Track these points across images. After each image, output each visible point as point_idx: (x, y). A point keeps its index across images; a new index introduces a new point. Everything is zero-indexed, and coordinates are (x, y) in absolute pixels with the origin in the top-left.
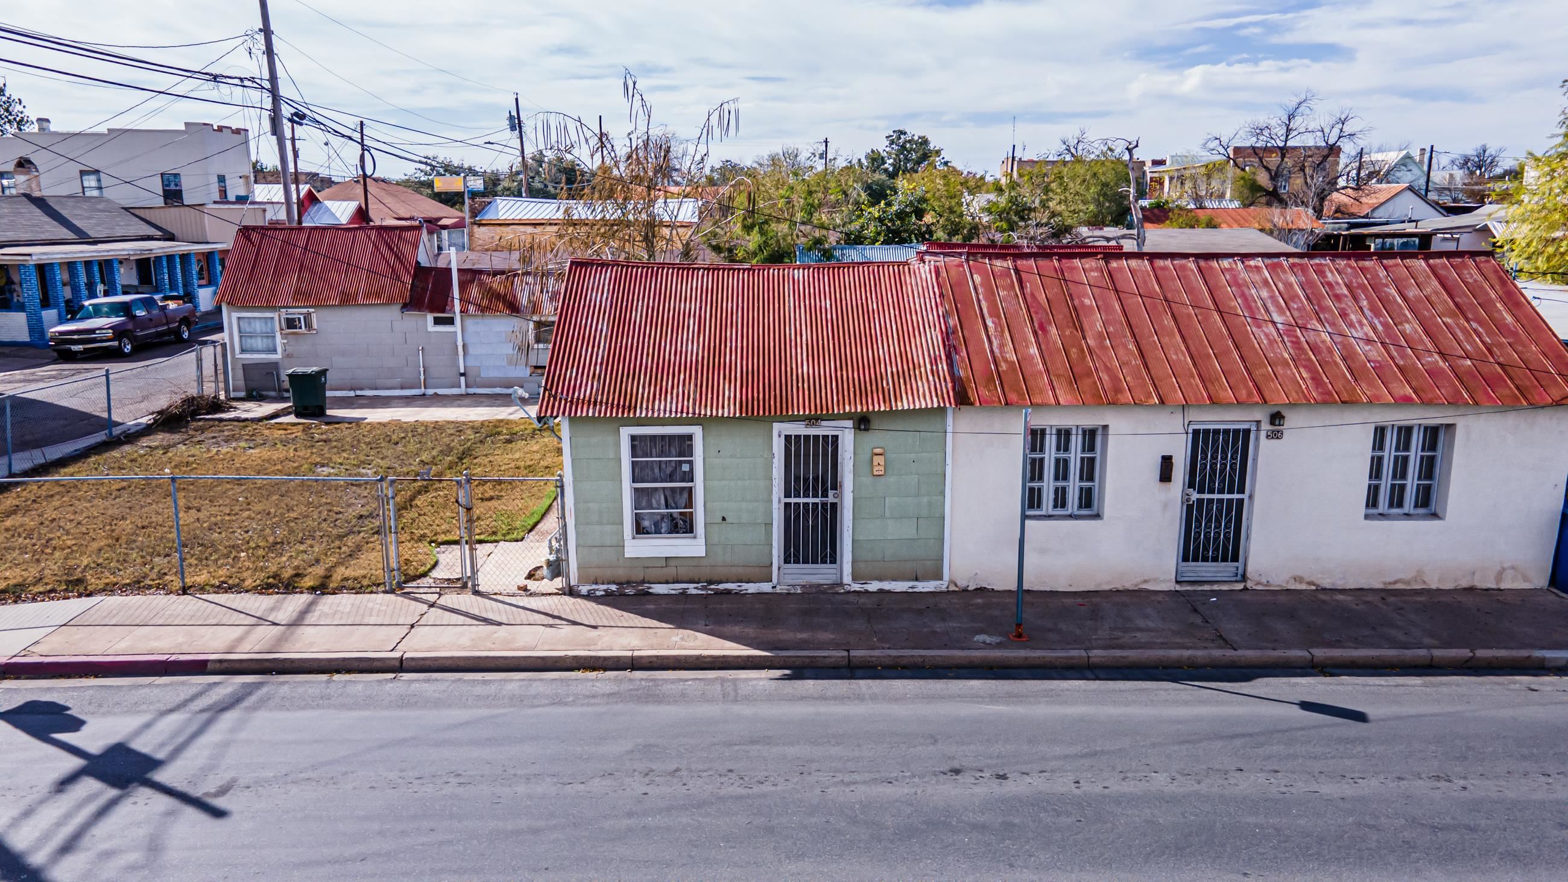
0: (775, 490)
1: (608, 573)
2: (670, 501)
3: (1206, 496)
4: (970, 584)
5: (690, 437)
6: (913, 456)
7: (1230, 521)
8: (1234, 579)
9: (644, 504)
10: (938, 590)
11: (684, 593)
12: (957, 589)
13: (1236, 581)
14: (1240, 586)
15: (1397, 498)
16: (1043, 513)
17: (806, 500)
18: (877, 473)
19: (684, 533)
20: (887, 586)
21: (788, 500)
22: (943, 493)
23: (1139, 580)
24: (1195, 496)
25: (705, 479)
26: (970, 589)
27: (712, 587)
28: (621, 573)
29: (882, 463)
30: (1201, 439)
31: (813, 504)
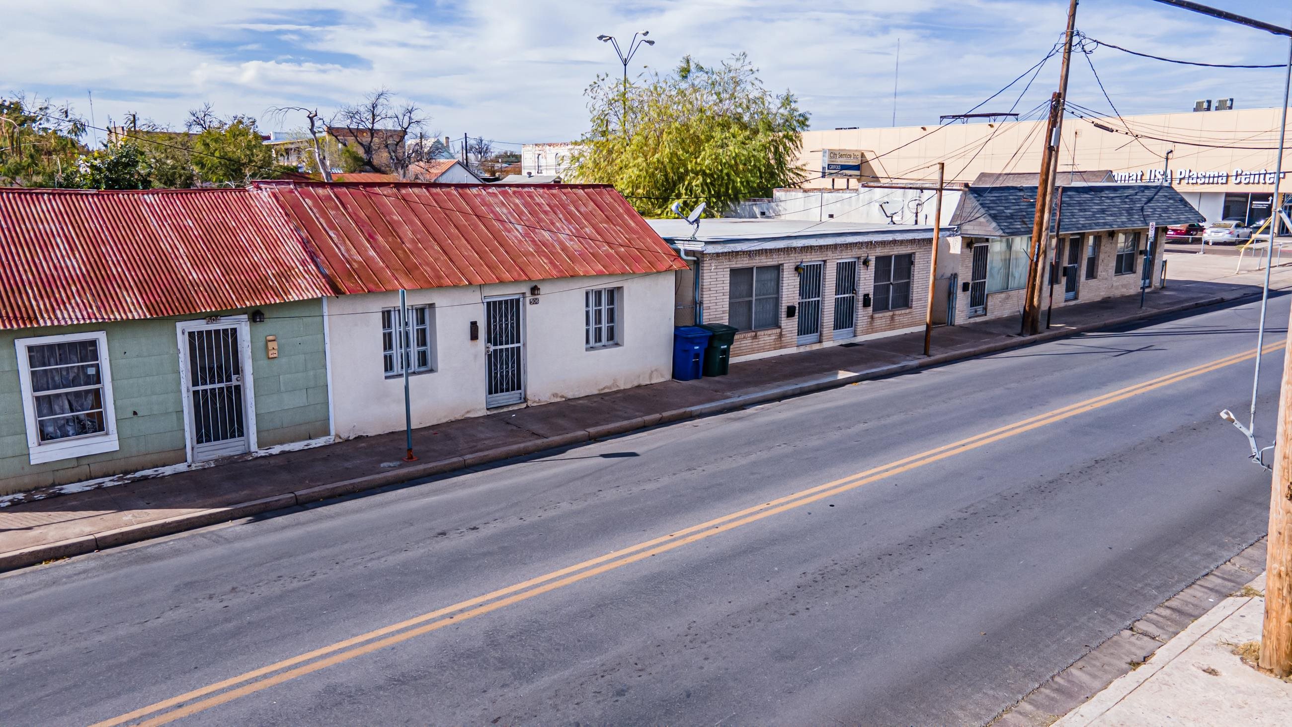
0: (183, 381)
1: (12, 483)
2: (75, 404)
3: (499, 347)
4: (351, 435)
5: (93, 343)
6: (299, 339)
7: (513, 363)
8: (519, 401)
9: (45, 411)
10: (328, 443)
11: (100, 487)
12: (341, 441)
13: (521, 403)
14: (524, 406)
15: (598, 339)
16: (395, 373)
17: (212, 386)
18: (272, 356)
19: (93, 432)
20: (287, 447)
21: (196, 388)
22: (325, 367)
23: (463, 412)
24: (492, 348)
25: (113, 380)
26: (351, 438)
27: (129, 476)
28: (28, 481)
29: (276, 347)
30: (493, 307)
31: (219, 388)
